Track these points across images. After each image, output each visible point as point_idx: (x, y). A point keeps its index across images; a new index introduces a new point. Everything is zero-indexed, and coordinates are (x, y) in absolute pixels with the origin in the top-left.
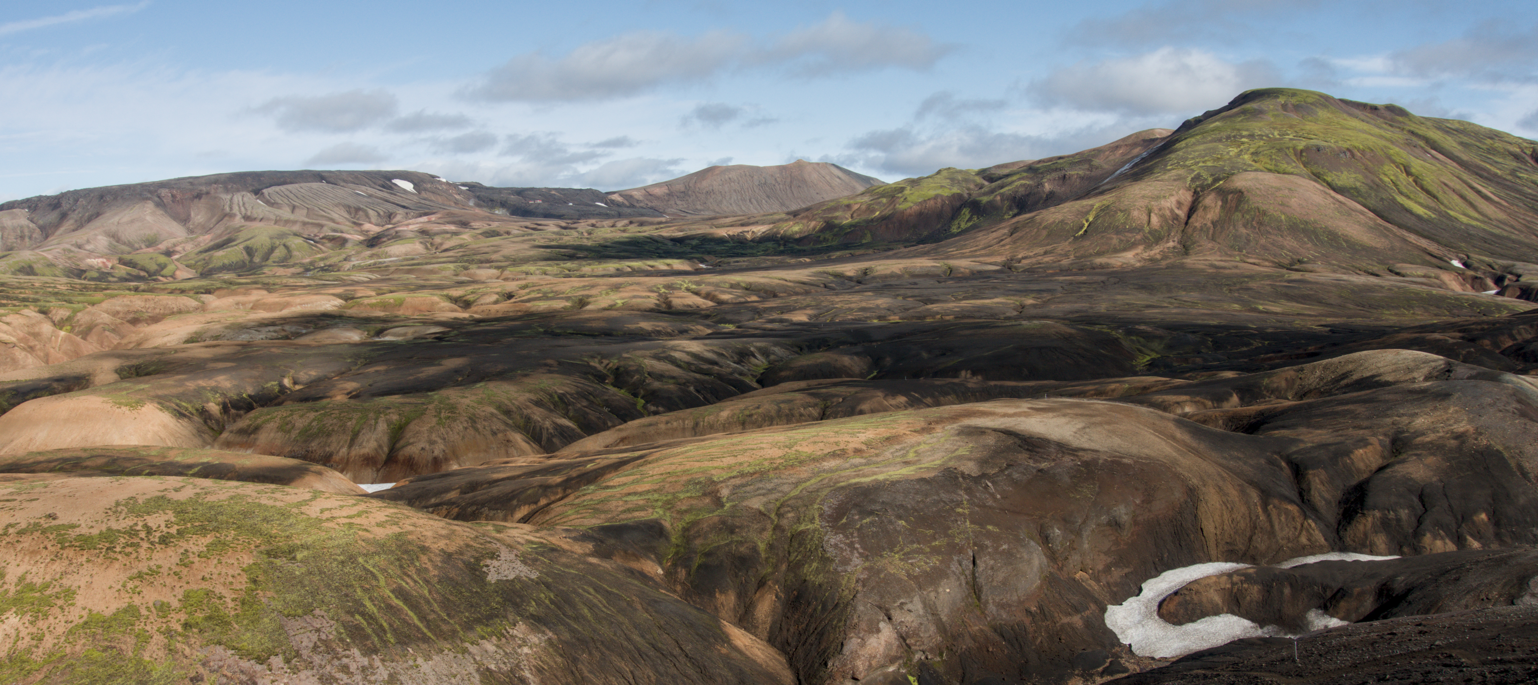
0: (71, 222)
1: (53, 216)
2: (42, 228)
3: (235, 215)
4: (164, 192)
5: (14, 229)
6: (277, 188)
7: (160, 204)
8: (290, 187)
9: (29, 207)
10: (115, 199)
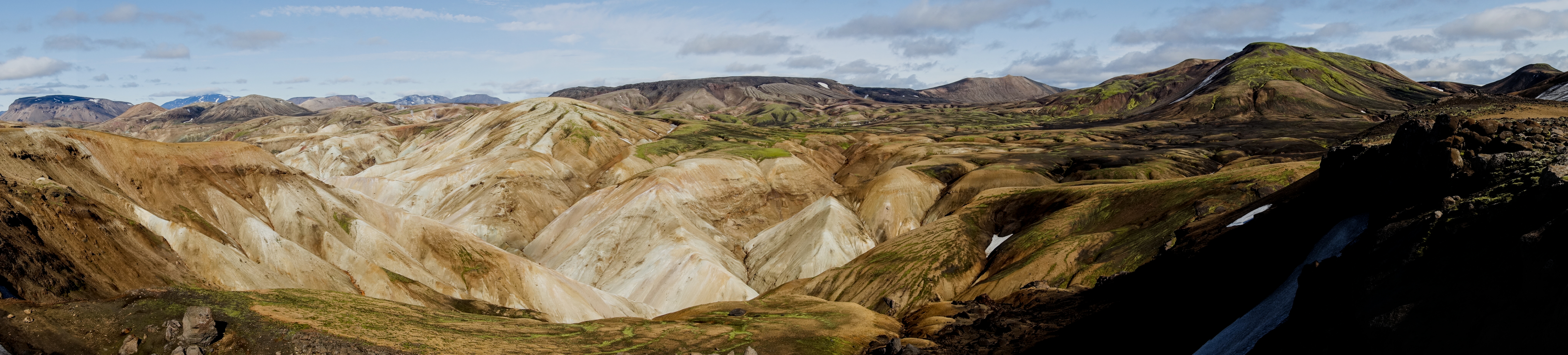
0: (665, 96)
1: (654, 93)
2: (649, 99)
3: (752, 98)
4: (710, 84)
5: (636, 98)
6: (767, 85)
7: (709, 90)
8: (773, 84)
9: (639, 88)
10: (686, 86)
